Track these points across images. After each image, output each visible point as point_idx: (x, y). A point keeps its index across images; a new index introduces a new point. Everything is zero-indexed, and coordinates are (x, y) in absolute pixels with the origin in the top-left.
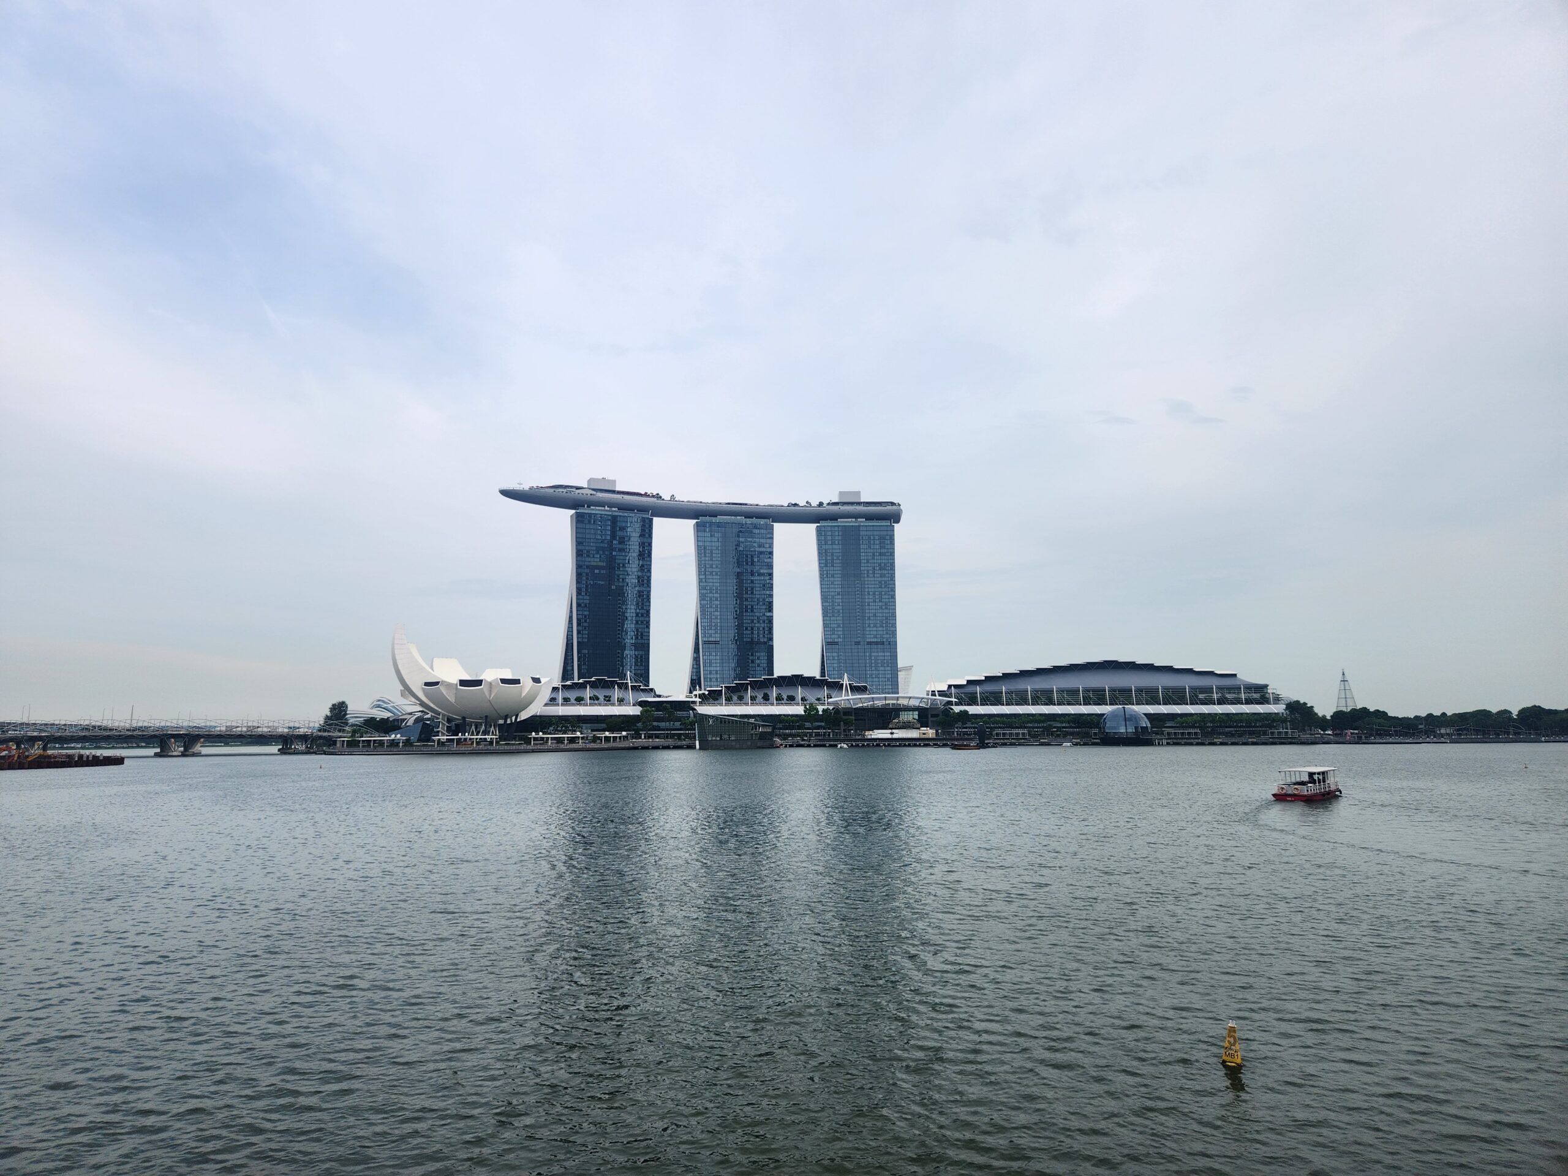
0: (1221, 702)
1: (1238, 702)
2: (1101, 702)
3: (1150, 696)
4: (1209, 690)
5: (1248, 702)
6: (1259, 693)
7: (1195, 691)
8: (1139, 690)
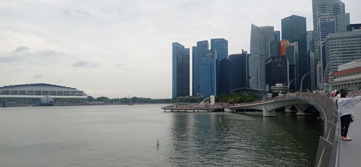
0: (72, 95)
1: (76, 95)
2: (40, 94)
3: (54, 93)
4: (69, 92)
5: (78, 95)
6: (81, 93)
7: (65, 92)
8: (51, 92)
